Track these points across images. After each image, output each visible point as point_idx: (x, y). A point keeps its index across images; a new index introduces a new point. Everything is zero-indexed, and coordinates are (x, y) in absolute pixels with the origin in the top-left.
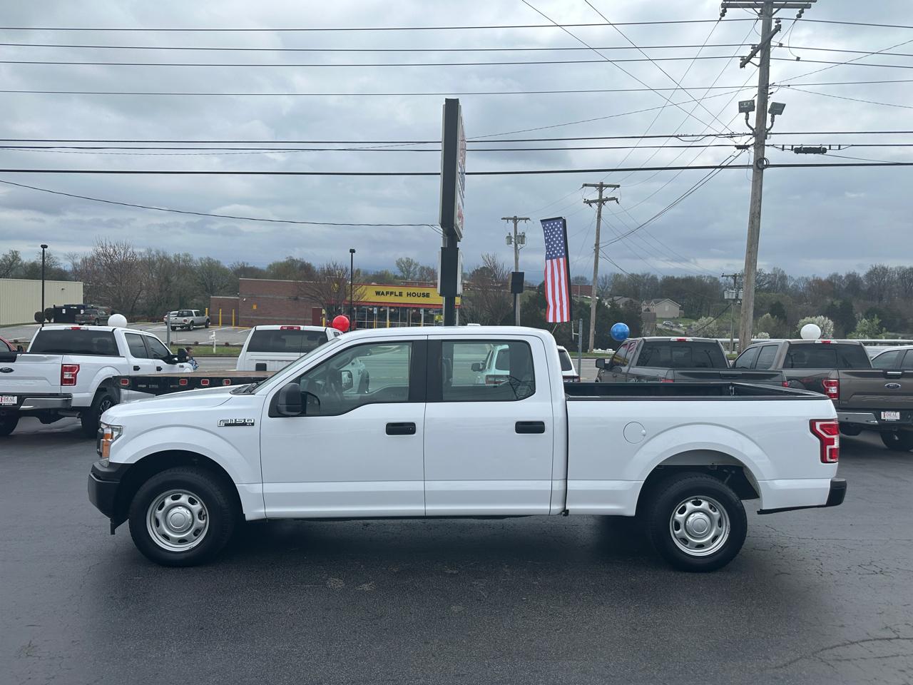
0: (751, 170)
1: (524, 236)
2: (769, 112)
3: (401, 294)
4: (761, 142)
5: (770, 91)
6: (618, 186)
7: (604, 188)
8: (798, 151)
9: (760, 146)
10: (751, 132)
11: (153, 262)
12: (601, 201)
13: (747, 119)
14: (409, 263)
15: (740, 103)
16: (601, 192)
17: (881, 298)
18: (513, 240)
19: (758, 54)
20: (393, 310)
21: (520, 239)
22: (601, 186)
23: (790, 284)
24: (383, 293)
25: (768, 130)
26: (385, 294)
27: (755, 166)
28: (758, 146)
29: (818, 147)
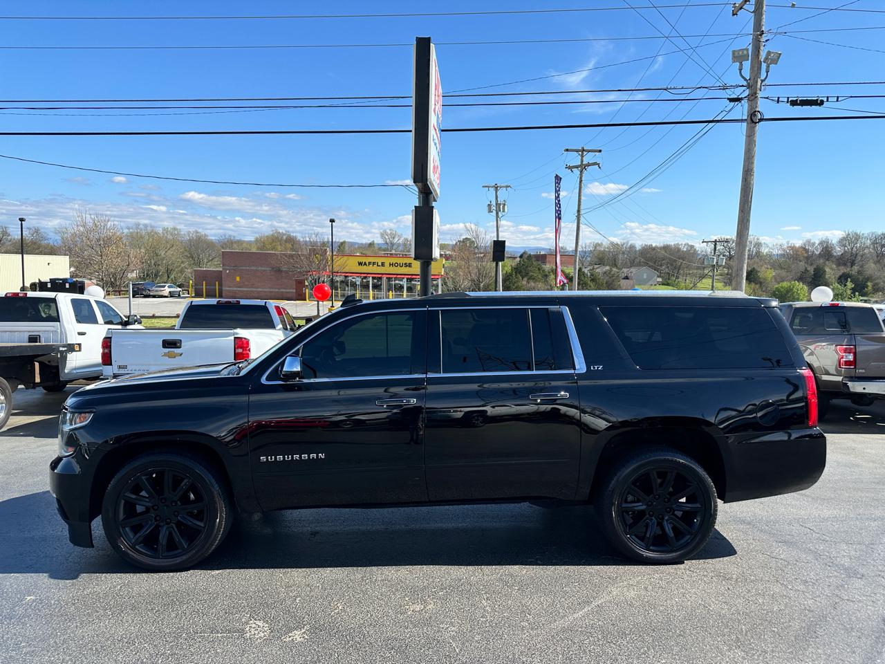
0: (745, 124)
1: (504, 205)
2: (764, 62)
3: (383, 264)
4: (755, 94)
5: (764, 39)
6: (600, 151)
7: (585, 153)
8: (794, 103)
10: (745, 83)
11: (141, 236)
12: (583, 167)
13: (740, 70)
14: (393, 234)
15: (734, 51)
16: (582, 156)
17: (853, 264)
18: (494, 208)
20: (375, 281)
21: (501, 207)
22: (583, 150)
23: (765, 250)
24: (365, 264)
25: (762, 81)
26: (367, 264)
27: (749, 120)
28: (752, 98)
29: (815, 99)
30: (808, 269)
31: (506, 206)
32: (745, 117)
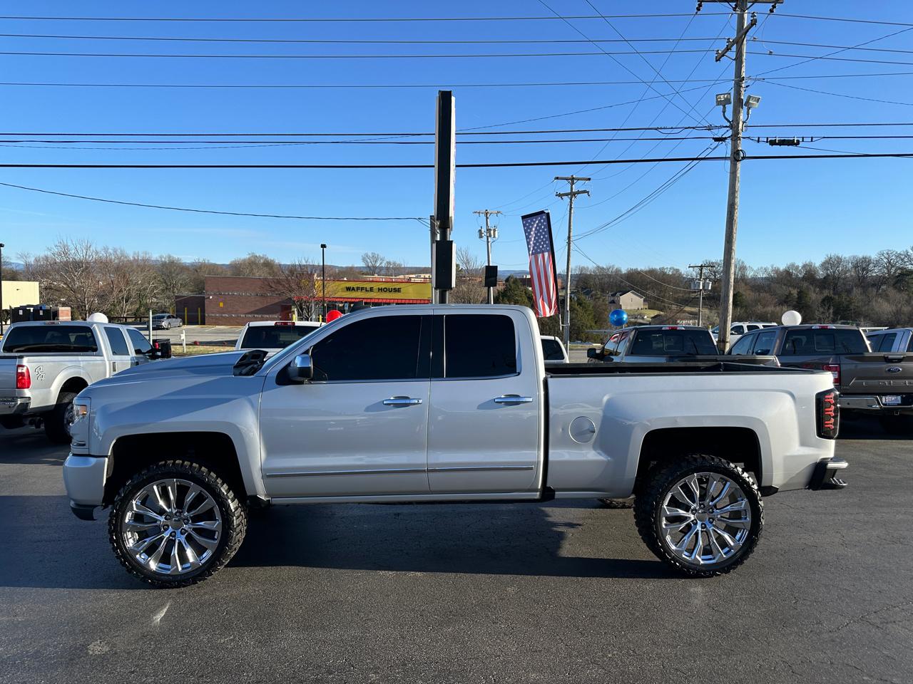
0: (728, 162)
1: (494, 230)
3: (372, 289)
4: (737, 134)
5: (744, 85)
6: (589, 179)
7: (575, 181)
10: (728, 124)
12: (572, 194)
13: (724, 112)
14: (375, 258)
15: (717, 95)
17: (835, 287)
18: (484, 234)
19: (734, 48)
21: (492, 232)
22: (573, 179)
23: (750, 274)
24: (353, 289)
25: (744, 122)
26: (356, 289)
27: (732, 157)
28: (735, 138)
29: (792, 139)
30: (792, 292)
31: (496, 232)
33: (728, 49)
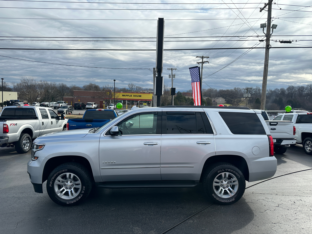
0: (265, 49)
1: (175, 75)
2: (271, 28)
3: (131, 96)
4: (269, 39)
5: (272, 20)
6: (209, 57)
7: (204, 58)
9: (268, 40)
10: (265, 35)
11: (42, 85)
12: (203, 63)
13: (263, 30)
14: (132, 85)
15: (261, 24)
16: (203, 59)
17: (292, 97)
18: (171, 76)
19: (267, 7)
20: (128, 101)
24: (125, 96)
26: (126, 96)
28: (267, 40)
29: (289, 41)
30: (277, 98)
32: (265, 47)
33: (265, 7)
